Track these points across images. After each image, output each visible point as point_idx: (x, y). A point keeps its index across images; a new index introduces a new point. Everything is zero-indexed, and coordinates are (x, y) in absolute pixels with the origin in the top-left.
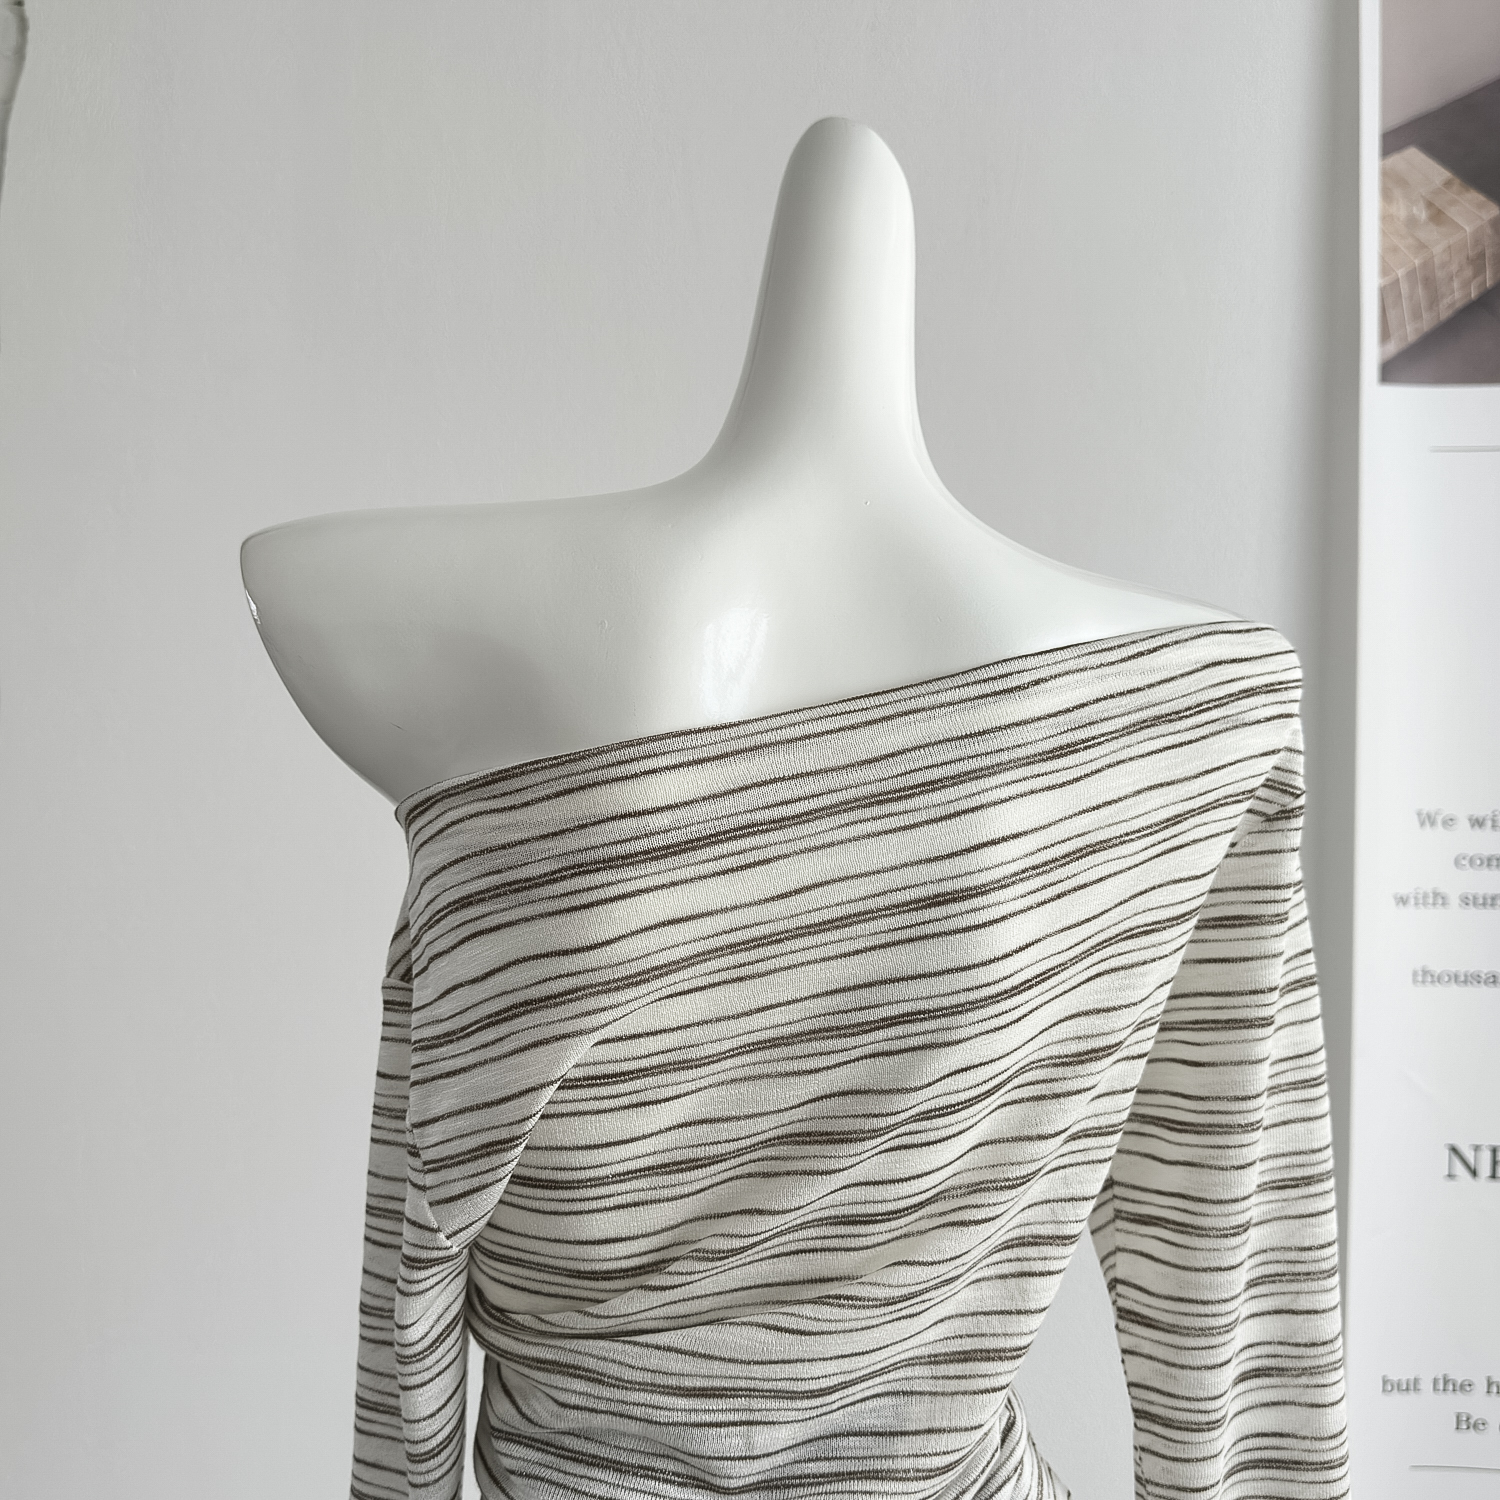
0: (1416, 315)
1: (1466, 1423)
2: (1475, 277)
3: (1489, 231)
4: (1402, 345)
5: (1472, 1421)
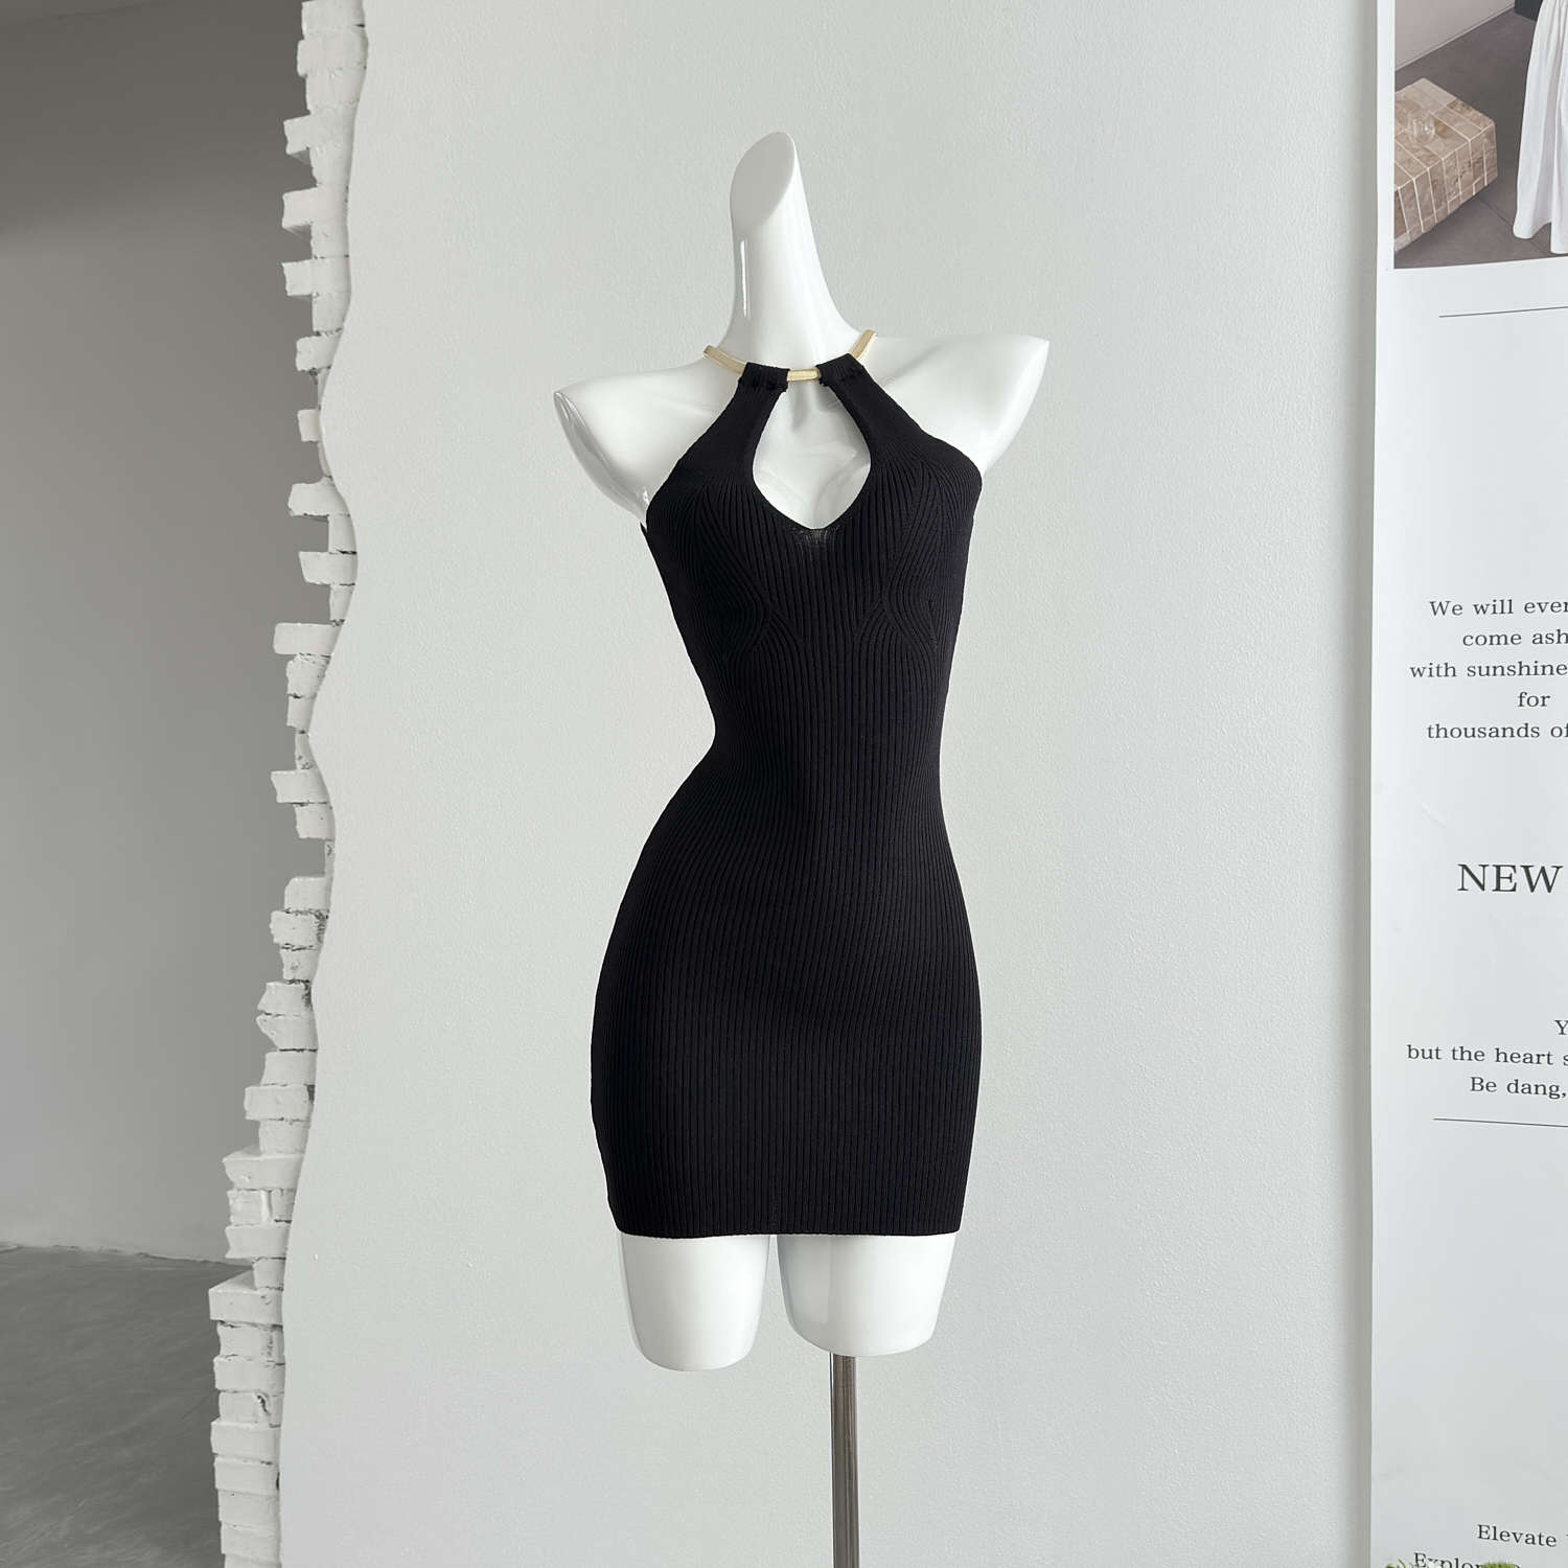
0: (1427, 212)
1: (1478, 1084)
2: (1475, 180)
3: (1486, 141)
4: (1415, 237)
5: (1484, 1084)
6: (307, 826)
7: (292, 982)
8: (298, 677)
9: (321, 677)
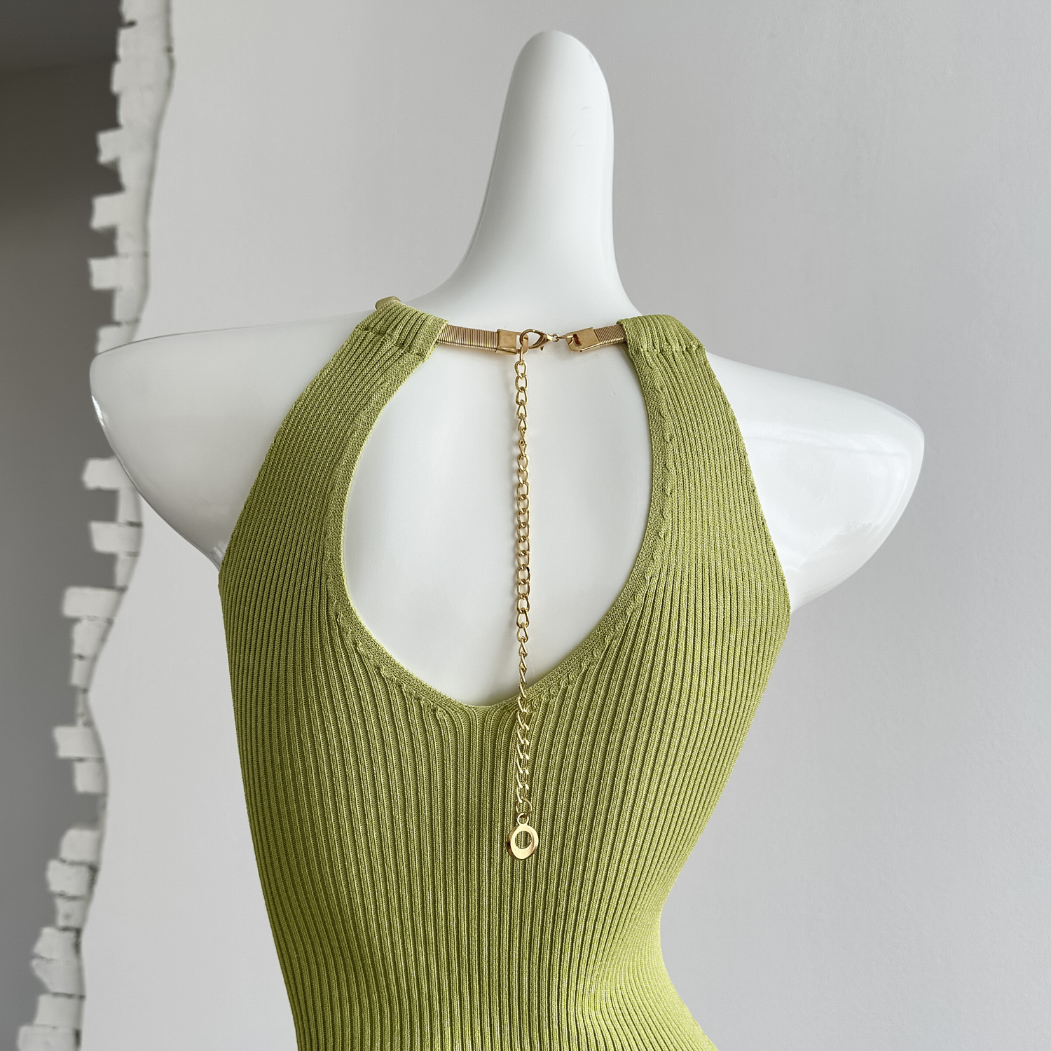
6: (84, 781)
7: (66, 929)
8: (82, 639)
9: (103, 639)
